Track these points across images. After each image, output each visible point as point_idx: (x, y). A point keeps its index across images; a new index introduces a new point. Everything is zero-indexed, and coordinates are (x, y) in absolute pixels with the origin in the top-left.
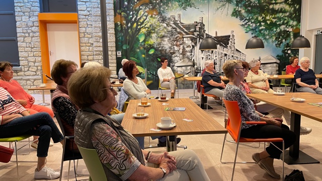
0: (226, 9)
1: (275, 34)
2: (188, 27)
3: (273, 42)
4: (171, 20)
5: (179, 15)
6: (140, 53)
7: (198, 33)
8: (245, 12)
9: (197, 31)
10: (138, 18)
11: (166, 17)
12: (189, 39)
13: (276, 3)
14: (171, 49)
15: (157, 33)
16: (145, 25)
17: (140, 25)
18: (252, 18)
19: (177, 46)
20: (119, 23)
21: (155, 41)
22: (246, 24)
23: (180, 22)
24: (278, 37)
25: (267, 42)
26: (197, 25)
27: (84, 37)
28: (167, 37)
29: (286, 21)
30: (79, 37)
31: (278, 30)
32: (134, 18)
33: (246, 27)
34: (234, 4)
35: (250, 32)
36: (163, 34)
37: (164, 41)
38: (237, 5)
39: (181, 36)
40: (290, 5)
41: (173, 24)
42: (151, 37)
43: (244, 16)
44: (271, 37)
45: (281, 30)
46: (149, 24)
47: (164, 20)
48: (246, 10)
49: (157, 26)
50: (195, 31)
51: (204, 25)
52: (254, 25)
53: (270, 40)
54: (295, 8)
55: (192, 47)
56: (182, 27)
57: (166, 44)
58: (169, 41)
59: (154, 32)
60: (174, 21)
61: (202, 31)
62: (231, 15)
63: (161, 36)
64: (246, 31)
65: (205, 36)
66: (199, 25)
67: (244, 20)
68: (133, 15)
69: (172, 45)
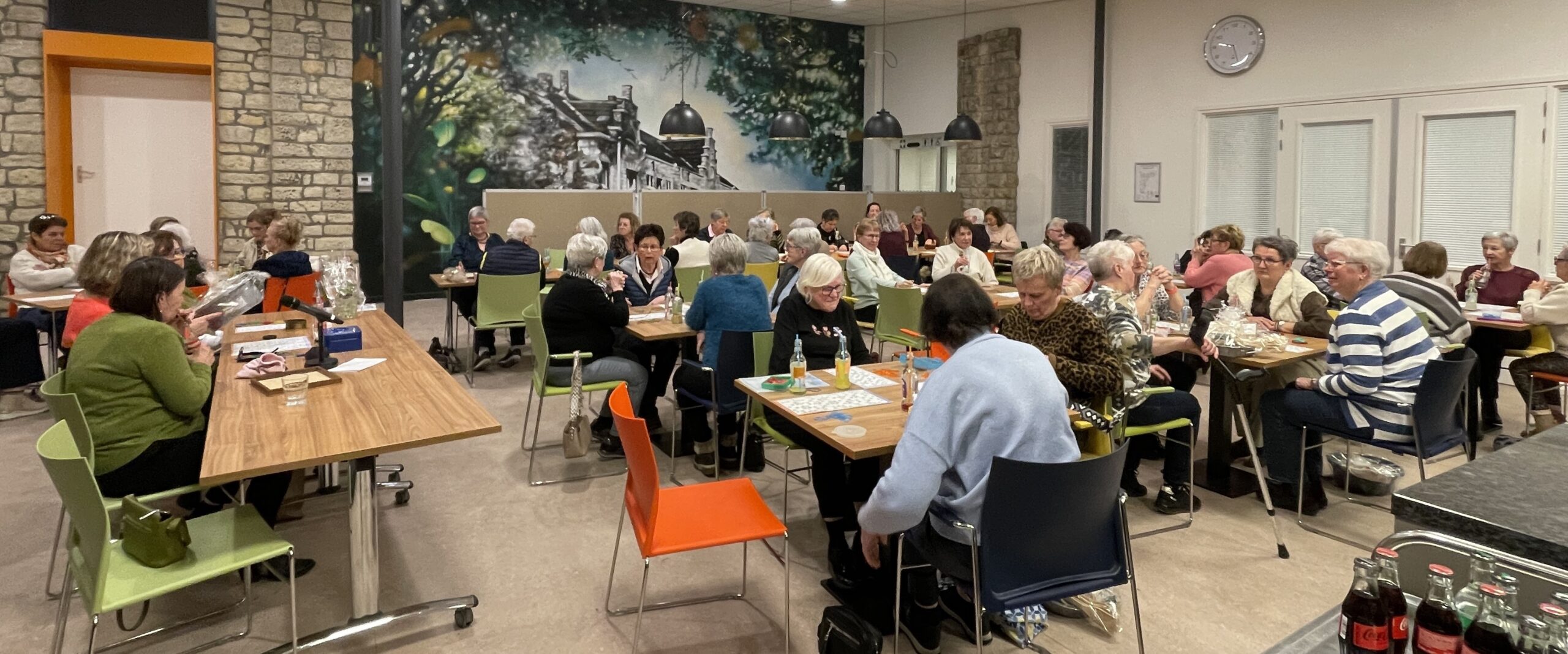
0: (692, 70)
1: (811, 143)
2: (591, 110)
3: (805, 161)
4: (541, 87)
5: (565, 75)
6: (437, 180)
7: (619, 128)
8: (740, 81)
9: (617, 124)
10: (435, 71)
11: (524, 77)
12: (593, 143)
13: (810, 67)
14: (540, 170)
15: (496, 121)
16: (458, 95)
17: (441, 94)
18: (757, 99)
19: (557, 160)
20: (368, 85)
21: (489, 145)
22: (742, 112)
23: (567, 92)
24: (817, 149)
25: (794, 162)
26: (615, 107)
27: (235, 123)
28: (525, 134)
29: (832, 113)
30: (218, 125)
31: (817, 134)
32: (420, 72)
33: (744, 122)
34: (712, 58)
35: (753, 135)
36: (515, 124)
37: (518, 146)
38: (720, 62)
39: (569, 135)
40: (840, 74)
41: (548, 97)
42: (476, 133)
43: (737, 92)
44: (801, 150)
45: (822, 132)
46: (470, 94)
47: (517, 84)
48: (743, 77)
49: (496, 99)
50: (612, 122)
51: (635, 108)
52: (762, 117)
53: (800, 158)
54: (851, 81)
55: (601, 166)
56: (573, 109)
57: (522, 154)
58: (534, 146)
59: (485, 120)
60: (548, 90)
61: (631, 123)
62: (707, 86)
63: (509, 132)
64: (742, 131)
65: (638, 138)
66: (622, 105)
67: (738, 100)
68: (418, 64)
69: (542, 158)
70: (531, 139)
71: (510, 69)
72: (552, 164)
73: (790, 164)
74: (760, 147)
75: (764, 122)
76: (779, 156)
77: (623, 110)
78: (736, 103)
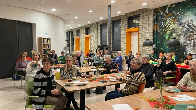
4: (186, 24)
5: (192, 20)
6: (165, 46)
10: (166, 25)
11: (182, 22)
14: (185, 43)
15: (176, 33)
16: (170, 29)
17: (167, 29)
20: (155, 29)
23: (192, 24)
28: (182, 35)
30: (139, 38)
37: (180, 38)
39: (192, 34)
41: (187, 26)
42: (172, 36)
47: (181, 24)
49: (176, 28)
56: (193, 28)
59: (174, 33)
60: (188, 24)
63: (179, 35)
68: (163, 24)
69: (186, 40)
70: (183, 36)
71: (179, 21)
72: (188, 41)
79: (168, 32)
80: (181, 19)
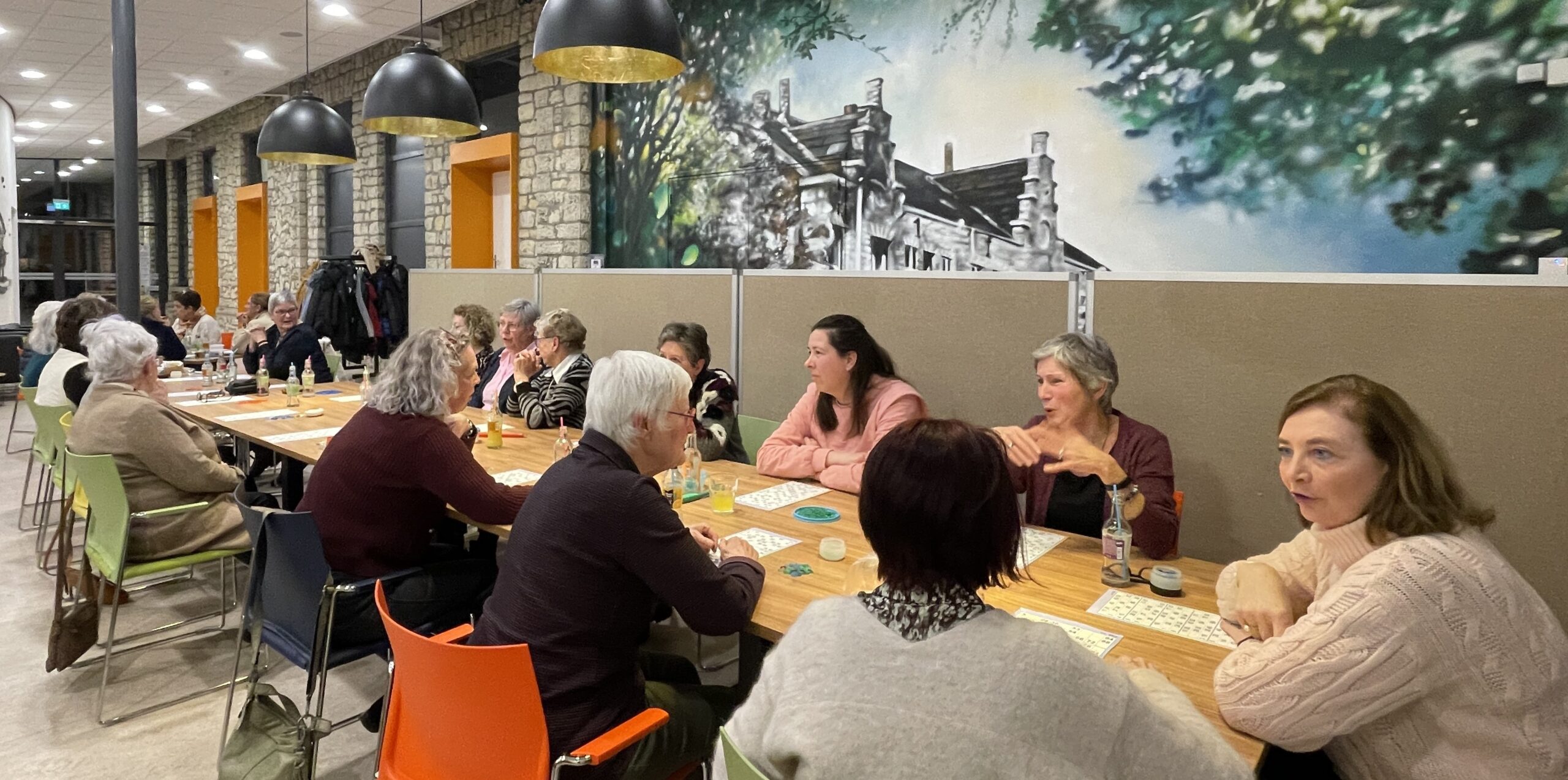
0: (1001, 9)
1: (1387, 126)
2: (818, 138)
4: (757, 115)
6: (655, 263)
7: (859, 162)
9: (857, 155)
10: (655, 122)
11: (738, 104)
12: (821, 194)
14: (754, 245)
15: (710, 177)
16: (674, 147)
17: (660, 150)
18: (1174, 37)
19: (775, 229)
20: (602, 150)
21: (702, 212)
22: (1131, 79)
23: (787, 116)
25: (1308, 192)
26: (855, 124)
28: (738, 190)
29: (1504, 9)
31: (1420, 90)
32: (644, 126)
33: (1135, 102)
35: (1164, 131)
36: (727, 177)
37: (730, 208)
39: (790, 185)
41: (764, 128)
42: (690, 196)
43: (1114, 30)
45: (1447, 83)
46: (685, 141)
47: (731, 116)
49: (709, 145)
50: (848, 154)
51: (887, 118)
52: (1192, 79)
55: (832, 233)
56: (794, 140)
57: (735, 221)
58: (747, 207)
59: (699, 175)
60: (765, 115)
61: (880, 149)
62: (1035, 38)
63: (721, 190)
64: (1130, 126)
65: (892, 175)
66: (866, 119)
67: (1117, 52)
68: (641, 114)
69: (756, 226)
70: (744, 197)
71: (723, 96)
72: (769, 234)
73: (1295, 198)
74: (1183, 161)
75: (1199, 90)
76: (1252, 180)
77: (866, 128)
78: (1110, 60)
79: (669, 170)
80: (731, 83)
